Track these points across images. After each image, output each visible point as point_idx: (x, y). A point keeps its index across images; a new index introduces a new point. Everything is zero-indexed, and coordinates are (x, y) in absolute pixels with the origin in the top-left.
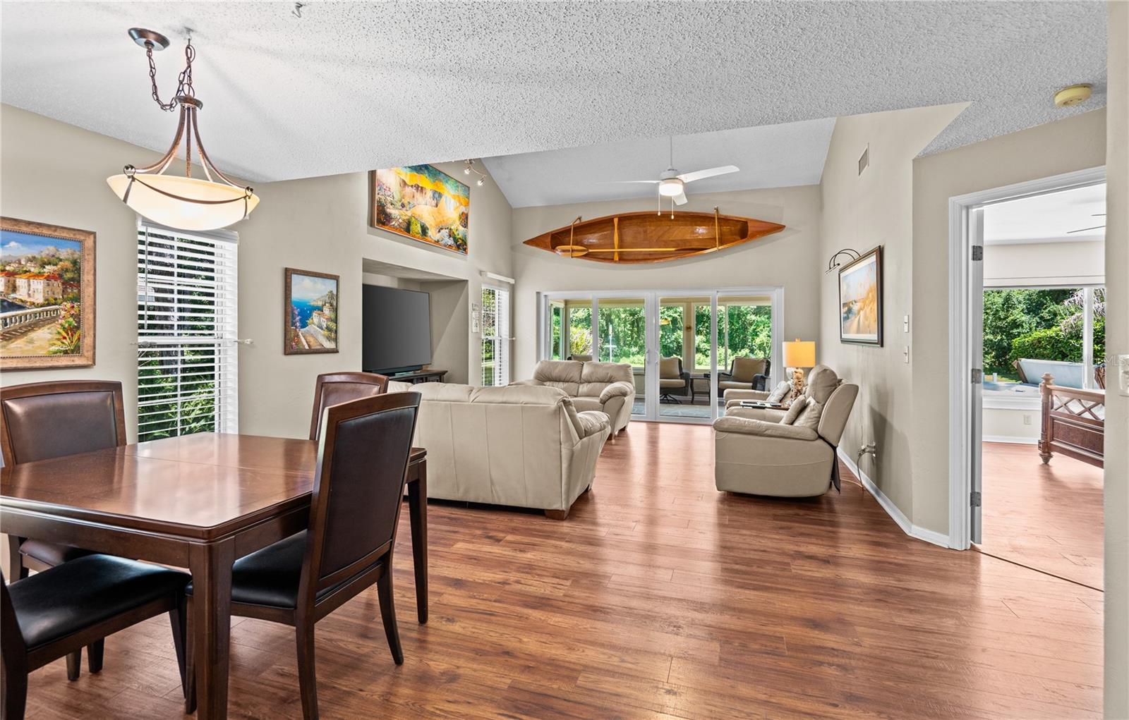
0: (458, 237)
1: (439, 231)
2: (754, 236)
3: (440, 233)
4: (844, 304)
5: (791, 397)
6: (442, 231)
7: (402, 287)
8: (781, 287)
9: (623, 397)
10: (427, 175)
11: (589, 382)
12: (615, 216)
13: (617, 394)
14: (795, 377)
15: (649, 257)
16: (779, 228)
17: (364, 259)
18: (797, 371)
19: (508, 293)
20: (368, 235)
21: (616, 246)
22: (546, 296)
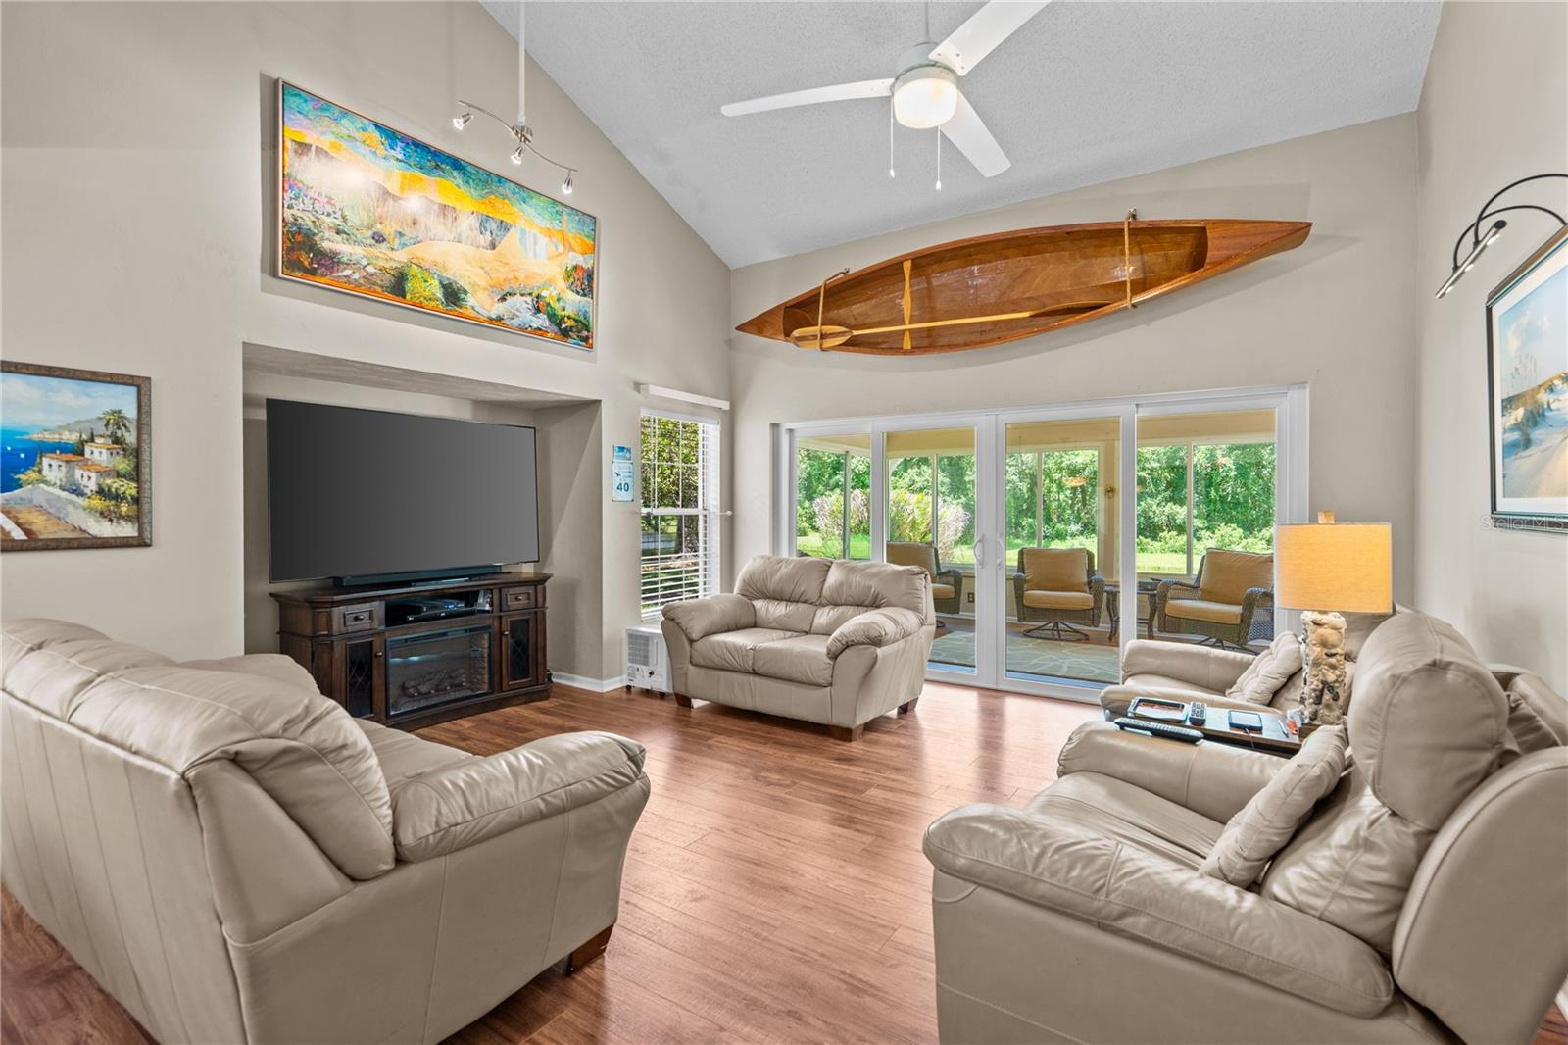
0: (563, 313)
1: (503, 299)
2: (1231, 262)
3: (505, 304)
4: (1509, 403)
5: (1303, 701)
6: (509, 299)
7: (485, 418)
8: (1302, 384)
9: (873, 648)
10: (459, 181)
11: (836, 605)
12: (905, 258)
13: (862, 639)
14: (1312, 638)
15: (977, 338)
16: (1295, 234)
17: (244, 343)
18: (1324, 619)
19: (719, 427)
20: (262, 294)
21: (907, 320)
22: (791, 431)
